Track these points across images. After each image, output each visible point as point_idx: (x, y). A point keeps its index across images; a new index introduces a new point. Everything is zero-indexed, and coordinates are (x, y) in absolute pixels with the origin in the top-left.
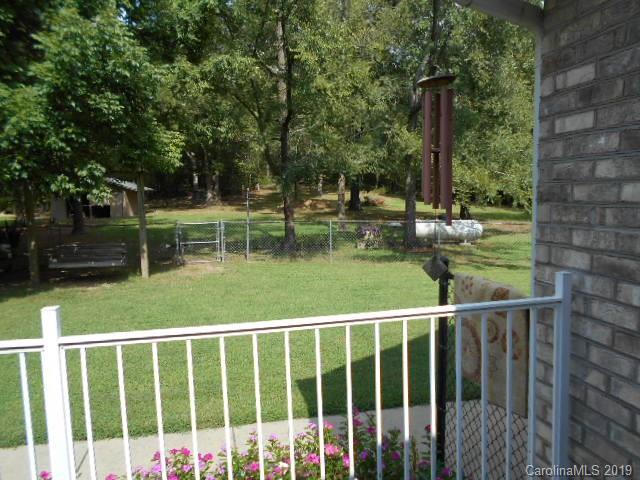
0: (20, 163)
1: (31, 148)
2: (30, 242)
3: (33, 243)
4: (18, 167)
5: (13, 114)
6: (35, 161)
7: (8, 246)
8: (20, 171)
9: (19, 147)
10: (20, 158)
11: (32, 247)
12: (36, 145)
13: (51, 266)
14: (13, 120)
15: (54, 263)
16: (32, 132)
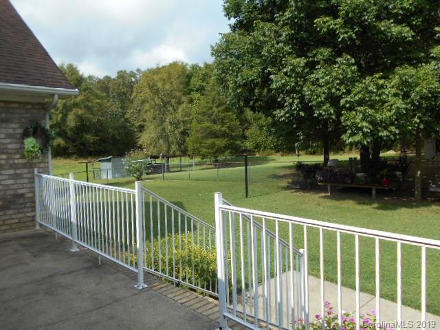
0: (419, 118)
1: (427, 107)
2: (417, 171)
3: (419, 172)
4: (418, 121)
5: (417, 85)
6: (429, 116)
7: (400, 173)
8: (419, 124)
9: (419, 108)
10: (419, 114)
11: (418, 175)
12: (431, 104)
13: (431, 190)
14: (418, 89)
15: (433, 188)
16: (430, 95)
